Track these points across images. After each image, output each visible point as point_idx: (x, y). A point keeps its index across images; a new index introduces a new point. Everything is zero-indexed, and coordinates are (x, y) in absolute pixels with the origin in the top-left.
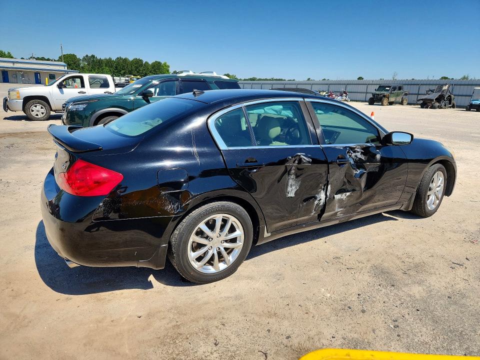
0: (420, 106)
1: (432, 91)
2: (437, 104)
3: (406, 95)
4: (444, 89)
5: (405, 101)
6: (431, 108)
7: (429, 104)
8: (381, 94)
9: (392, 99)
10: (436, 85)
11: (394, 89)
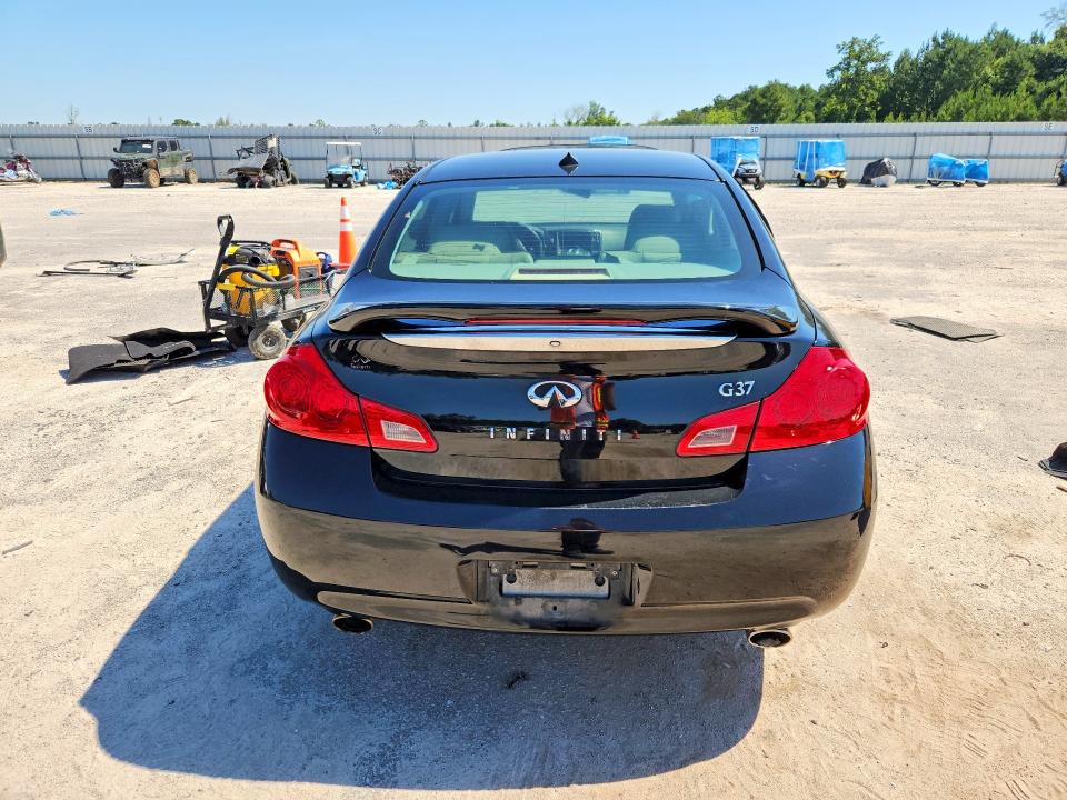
0: (235, 185)
1: (248, 150)
2: (269, 178)
3: (189, 160)
4: (270, 146)
5: (191, 175)
6: (259, 186)
7: (254, 179)
8: (136, 161)
9: (166, 172)
10: (250, 137)
11: (162, 146)
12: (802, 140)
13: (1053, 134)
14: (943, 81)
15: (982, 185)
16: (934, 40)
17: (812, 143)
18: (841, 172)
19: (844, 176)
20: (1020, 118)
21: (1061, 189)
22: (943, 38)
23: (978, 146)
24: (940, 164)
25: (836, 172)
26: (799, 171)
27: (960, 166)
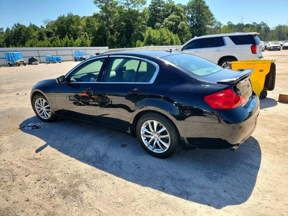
12: (6, 53)
13: (69, 50)
14: (23, 36)
15: (60, 62)
16: (15, 25)
17: (10, 53)
18: (24, 61)
19: (25, 62)
20: (48, 46)
21: (76, 62)
22: (18, 25)
23: (54, 53)
24: (49, 58)
25: (22, 61)
26: (8, 62)
27: (54, 58)
